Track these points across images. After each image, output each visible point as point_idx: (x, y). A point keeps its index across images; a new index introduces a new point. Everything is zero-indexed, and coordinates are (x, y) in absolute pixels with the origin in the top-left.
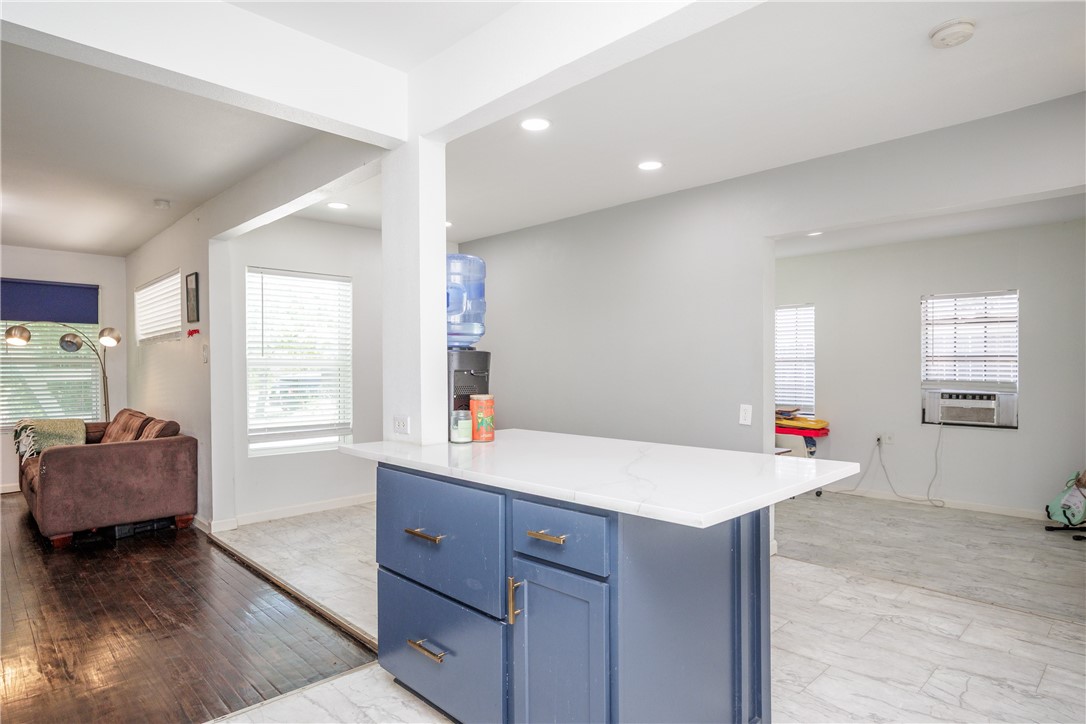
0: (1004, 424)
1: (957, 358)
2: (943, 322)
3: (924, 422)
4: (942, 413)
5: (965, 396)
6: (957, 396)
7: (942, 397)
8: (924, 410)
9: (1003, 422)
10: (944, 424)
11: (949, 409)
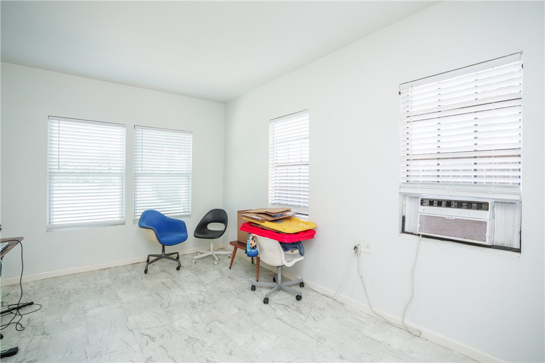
0: (499, 243)
1: (440, 157)
2: (425, 116)
3: (403, 231)
4: (421, 223)
5: (449, 204)
6: (440, 203)
7: (422, 204)
8: (404, 218)
9: (498, 241)
10: (424, 236)
11: (429, 218)
